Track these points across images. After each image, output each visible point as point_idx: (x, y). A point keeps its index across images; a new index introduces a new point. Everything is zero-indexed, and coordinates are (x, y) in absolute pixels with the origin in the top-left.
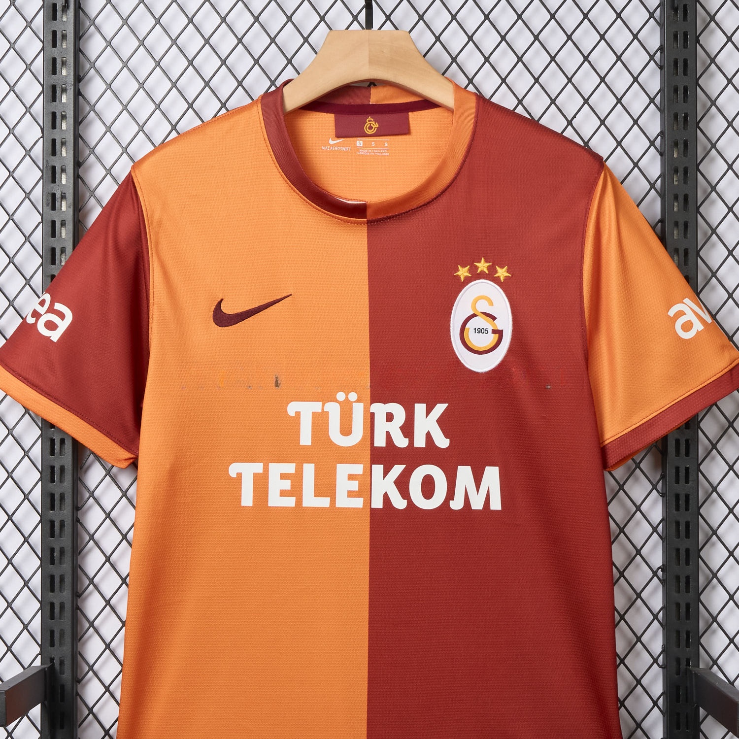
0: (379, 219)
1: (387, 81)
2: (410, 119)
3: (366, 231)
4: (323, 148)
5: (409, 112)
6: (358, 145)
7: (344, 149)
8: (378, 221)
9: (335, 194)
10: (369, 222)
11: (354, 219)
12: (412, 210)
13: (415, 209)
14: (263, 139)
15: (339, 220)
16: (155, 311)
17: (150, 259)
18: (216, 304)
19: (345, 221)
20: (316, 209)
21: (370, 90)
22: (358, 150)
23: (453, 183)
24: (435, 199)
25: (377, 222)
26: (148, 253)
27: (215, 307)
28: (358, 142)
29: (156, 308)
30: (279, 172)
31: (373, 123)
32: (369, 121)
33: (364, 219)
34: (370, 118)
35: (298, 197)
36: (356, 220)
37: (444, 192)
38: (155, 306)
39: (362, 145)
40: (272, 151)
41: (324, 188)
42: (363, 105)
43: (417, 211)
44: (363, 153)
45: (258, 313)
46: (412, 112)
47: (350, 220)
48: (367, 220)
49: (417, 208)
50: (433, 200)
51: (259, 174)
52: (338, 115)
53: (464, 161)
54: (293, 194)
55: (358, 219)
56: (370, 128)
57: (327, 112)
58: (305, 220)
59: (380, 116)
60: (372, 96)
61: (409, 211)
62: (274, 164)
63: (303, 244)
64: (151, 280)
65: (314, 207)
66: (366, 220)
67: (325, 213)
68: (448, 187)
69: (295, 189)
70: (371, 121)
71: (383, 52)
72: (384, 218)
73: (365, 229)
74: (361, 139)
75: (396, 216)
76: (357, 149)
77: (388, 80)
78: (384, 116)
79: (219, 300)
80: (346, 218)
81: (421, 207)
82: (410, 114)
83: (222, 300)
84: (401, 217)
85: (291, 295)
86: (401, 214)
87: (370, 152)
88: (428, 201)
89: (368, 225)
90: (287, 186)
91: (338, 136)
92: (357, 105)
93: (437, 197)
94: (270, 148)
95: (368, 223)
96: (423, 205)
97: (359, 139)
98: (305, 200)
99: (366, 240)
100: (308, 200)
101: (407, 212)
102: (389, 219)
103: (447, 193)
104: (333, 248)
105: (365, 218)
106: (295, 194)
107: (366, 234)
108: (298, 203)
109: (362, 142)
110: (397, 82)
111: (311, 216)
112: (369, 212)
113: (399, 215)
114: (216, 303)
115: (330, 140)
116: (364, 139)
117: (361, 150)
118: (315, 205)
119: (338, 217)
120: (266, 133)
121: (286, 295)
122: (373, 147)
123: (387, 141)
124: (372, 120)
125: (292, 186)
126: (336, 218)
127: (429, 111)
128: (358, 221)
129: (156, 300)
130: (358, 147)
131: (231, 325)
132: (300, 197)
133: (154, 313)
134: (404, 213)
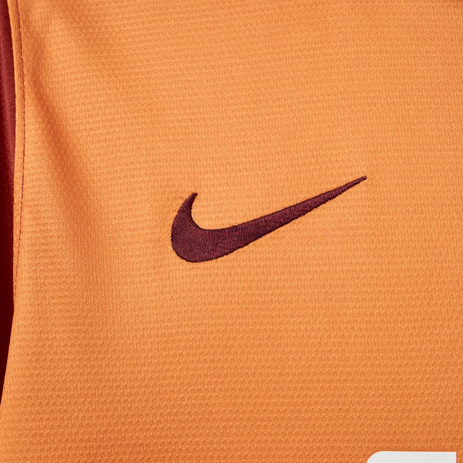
16: (25, 223)
17: (17, 100)
18: (178, 208)
26: (13, 86)
27: (175, 214)
29: (28, 216)
38: (26, 210)
45: (282, 225)
64: (18, 149)
79: (187, 196)
83: (194, 196)
85: (364, 179)
114: (178, 204)
121: (351, 179)
129: (28, 197)
131: (217, 257)
133: (23, 230)
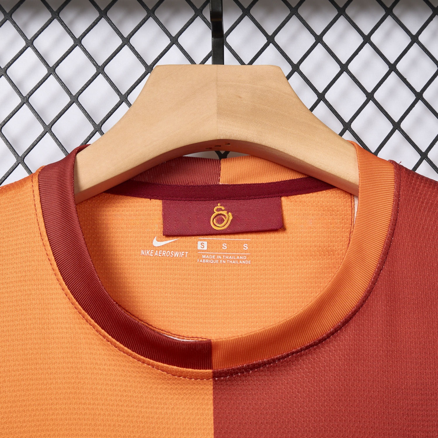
0: (233, 369)
1: (247, 142)
2: (284, 208)
3: (212, 392)
4: (143, 252)
5: (281, 197)
6: (199, 247)
7: (176, 254)
8: (232, 373)
9: (160, 327)
10: (216, 376)
11: (190, 370)
12: (293, 353)
13: (297, 352)
14: (38, 235)
15: (164, 371)
19: (174, 374)
20: (124, 352)
21: (220, 164)
22: (200, 257)
23: (362, 306)
24: (332, 333)
25: (231, 375)
28: (199, 243)
30: (63, 289)
31: (225, 213)
32: (218, 210)
33: (208, 371)
34: (219, 206)
35: (94, 331)
36: (192, 372)
37: (346, 321)
39: (205, 248)
40: (51, 253)
41: (142, 318)
42: (209, 186)
43: (301, 356)
44: (207, 261)
46: (287, 196)
47: (182, 372)
48: (213, 372)
49: (302, 350)
50: (328, 336)
51: (28, 292)
52: (168, 202)
53: (380, 270)
54: (84, 326)
55: (196, 370)
56: (221, 221)
57: (151, 196)
58: (104, 372)
59: (235, 204)
60: (222, 173)
61: (288, 355)
62: (55, 274)
63: (100, 414)
65: (120, 349)
66: (211, 371)
67: (139, 360)
68: (354, 313)
69: (89, 318)
70: (221, 210)
71: (240, 97)
72: (243, 368)
73: (208, 387)
74: (206, 238)
75: (264, 364)
76: (199, 254)
77: (248, 140)
78: (242, 202)
80: (175, 367)
81: (307, 348)
82: (283, 199)
84: (274, 367)
86: (274, 361)
87: (219, 259)
88: (320, 338)
89: (214, 380)
90: (75, 313)
91: (168, 235)
92: (198, 186)
93: (336, 331)
94: (50, 248)
95: (214, 377)
96: (311, 346)
97: (201, 238)
98: (104, 337)
99: (211, 407)
100: (110, 337)
101: (283, 358)
102: (251, 369)
103: (352, 324)
104: (152, 423)
105: (210, 367)
106: (89, 326)
107: (212, 397)
108: (93, 342)
109: (205, 243)
110: (264, 143)
111: (120, 365)
112: (217, 357)
113: (269, 362)
115: (155, 240)
116: (210, 238)
117: (204, 257)
118: (122, 346)
119: (162, 367)
120: (43, 224)
122: (224, 251)
123: (246, 242)
124: (223, 208)
125: (83, 311)
126: (158, 368)
127: (315, 194)
128: (198, 373)
130: (200, 251)
132: (97, 331)
134: (279, 359)
